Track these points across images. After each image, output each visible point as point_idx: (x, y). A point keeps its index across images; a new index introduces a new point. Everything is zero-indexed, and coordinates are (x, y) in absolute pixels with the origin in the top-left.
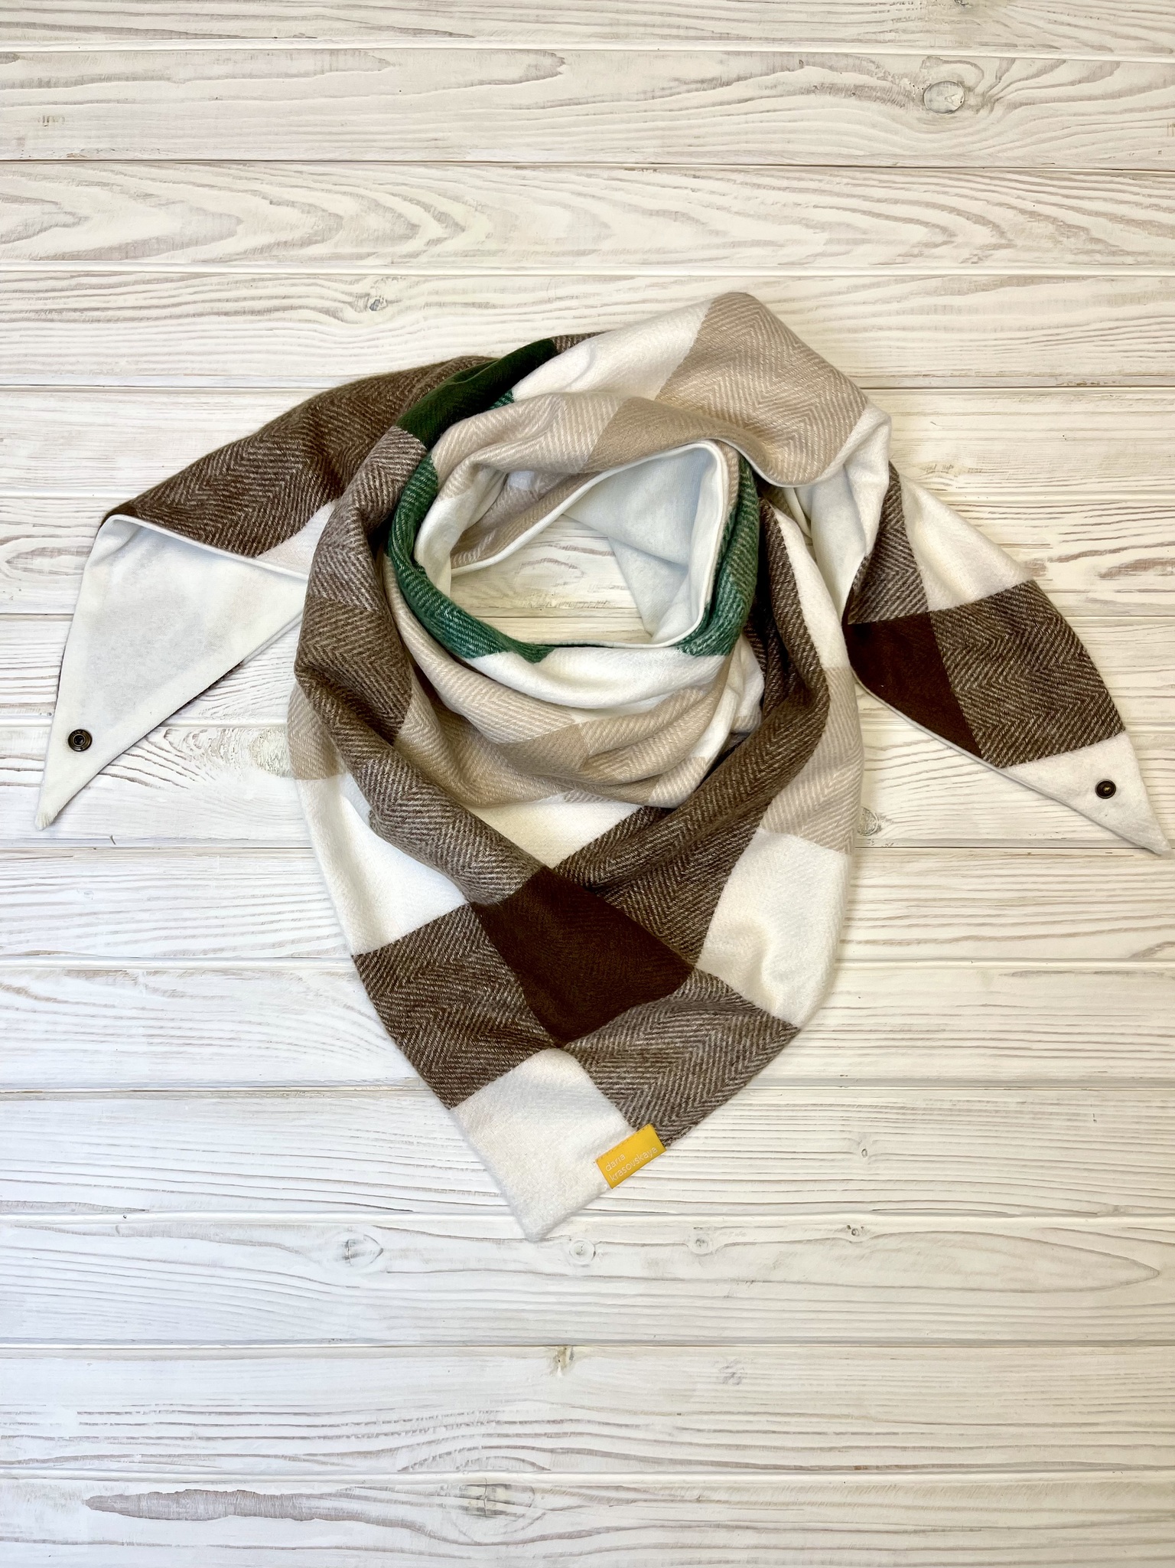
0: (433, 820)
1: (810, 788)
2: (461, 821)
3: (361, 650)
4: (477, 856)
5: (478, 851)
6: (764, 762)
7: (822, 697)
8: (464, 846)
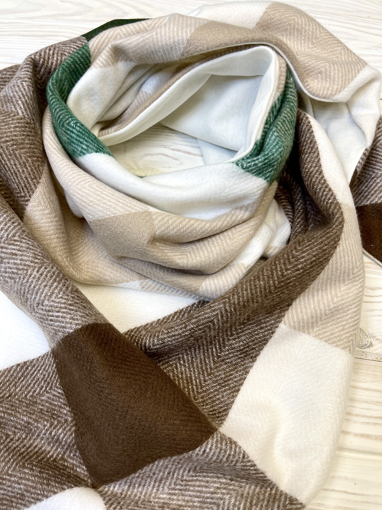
0: (23, 263)
1: (322, 296)
2: (46, 268)
3: (7, 139)
4: (51, 296)
5: (53, 293)
6: (290, 263)
7: (338, 218)
8: (42, 287)
